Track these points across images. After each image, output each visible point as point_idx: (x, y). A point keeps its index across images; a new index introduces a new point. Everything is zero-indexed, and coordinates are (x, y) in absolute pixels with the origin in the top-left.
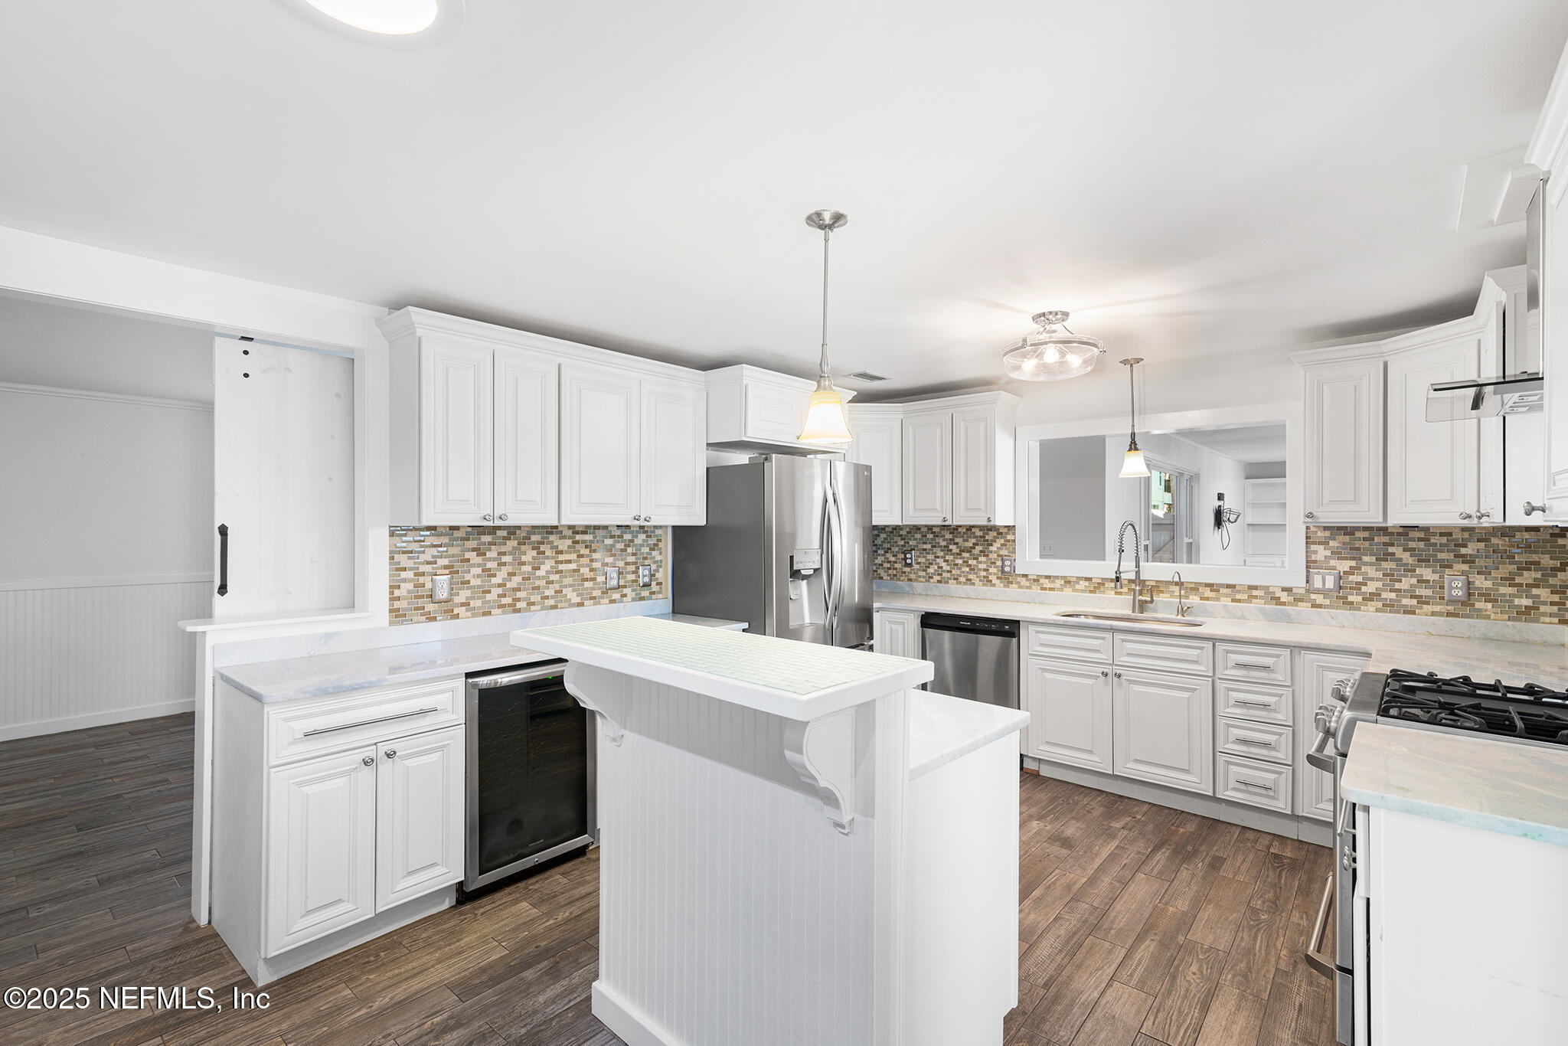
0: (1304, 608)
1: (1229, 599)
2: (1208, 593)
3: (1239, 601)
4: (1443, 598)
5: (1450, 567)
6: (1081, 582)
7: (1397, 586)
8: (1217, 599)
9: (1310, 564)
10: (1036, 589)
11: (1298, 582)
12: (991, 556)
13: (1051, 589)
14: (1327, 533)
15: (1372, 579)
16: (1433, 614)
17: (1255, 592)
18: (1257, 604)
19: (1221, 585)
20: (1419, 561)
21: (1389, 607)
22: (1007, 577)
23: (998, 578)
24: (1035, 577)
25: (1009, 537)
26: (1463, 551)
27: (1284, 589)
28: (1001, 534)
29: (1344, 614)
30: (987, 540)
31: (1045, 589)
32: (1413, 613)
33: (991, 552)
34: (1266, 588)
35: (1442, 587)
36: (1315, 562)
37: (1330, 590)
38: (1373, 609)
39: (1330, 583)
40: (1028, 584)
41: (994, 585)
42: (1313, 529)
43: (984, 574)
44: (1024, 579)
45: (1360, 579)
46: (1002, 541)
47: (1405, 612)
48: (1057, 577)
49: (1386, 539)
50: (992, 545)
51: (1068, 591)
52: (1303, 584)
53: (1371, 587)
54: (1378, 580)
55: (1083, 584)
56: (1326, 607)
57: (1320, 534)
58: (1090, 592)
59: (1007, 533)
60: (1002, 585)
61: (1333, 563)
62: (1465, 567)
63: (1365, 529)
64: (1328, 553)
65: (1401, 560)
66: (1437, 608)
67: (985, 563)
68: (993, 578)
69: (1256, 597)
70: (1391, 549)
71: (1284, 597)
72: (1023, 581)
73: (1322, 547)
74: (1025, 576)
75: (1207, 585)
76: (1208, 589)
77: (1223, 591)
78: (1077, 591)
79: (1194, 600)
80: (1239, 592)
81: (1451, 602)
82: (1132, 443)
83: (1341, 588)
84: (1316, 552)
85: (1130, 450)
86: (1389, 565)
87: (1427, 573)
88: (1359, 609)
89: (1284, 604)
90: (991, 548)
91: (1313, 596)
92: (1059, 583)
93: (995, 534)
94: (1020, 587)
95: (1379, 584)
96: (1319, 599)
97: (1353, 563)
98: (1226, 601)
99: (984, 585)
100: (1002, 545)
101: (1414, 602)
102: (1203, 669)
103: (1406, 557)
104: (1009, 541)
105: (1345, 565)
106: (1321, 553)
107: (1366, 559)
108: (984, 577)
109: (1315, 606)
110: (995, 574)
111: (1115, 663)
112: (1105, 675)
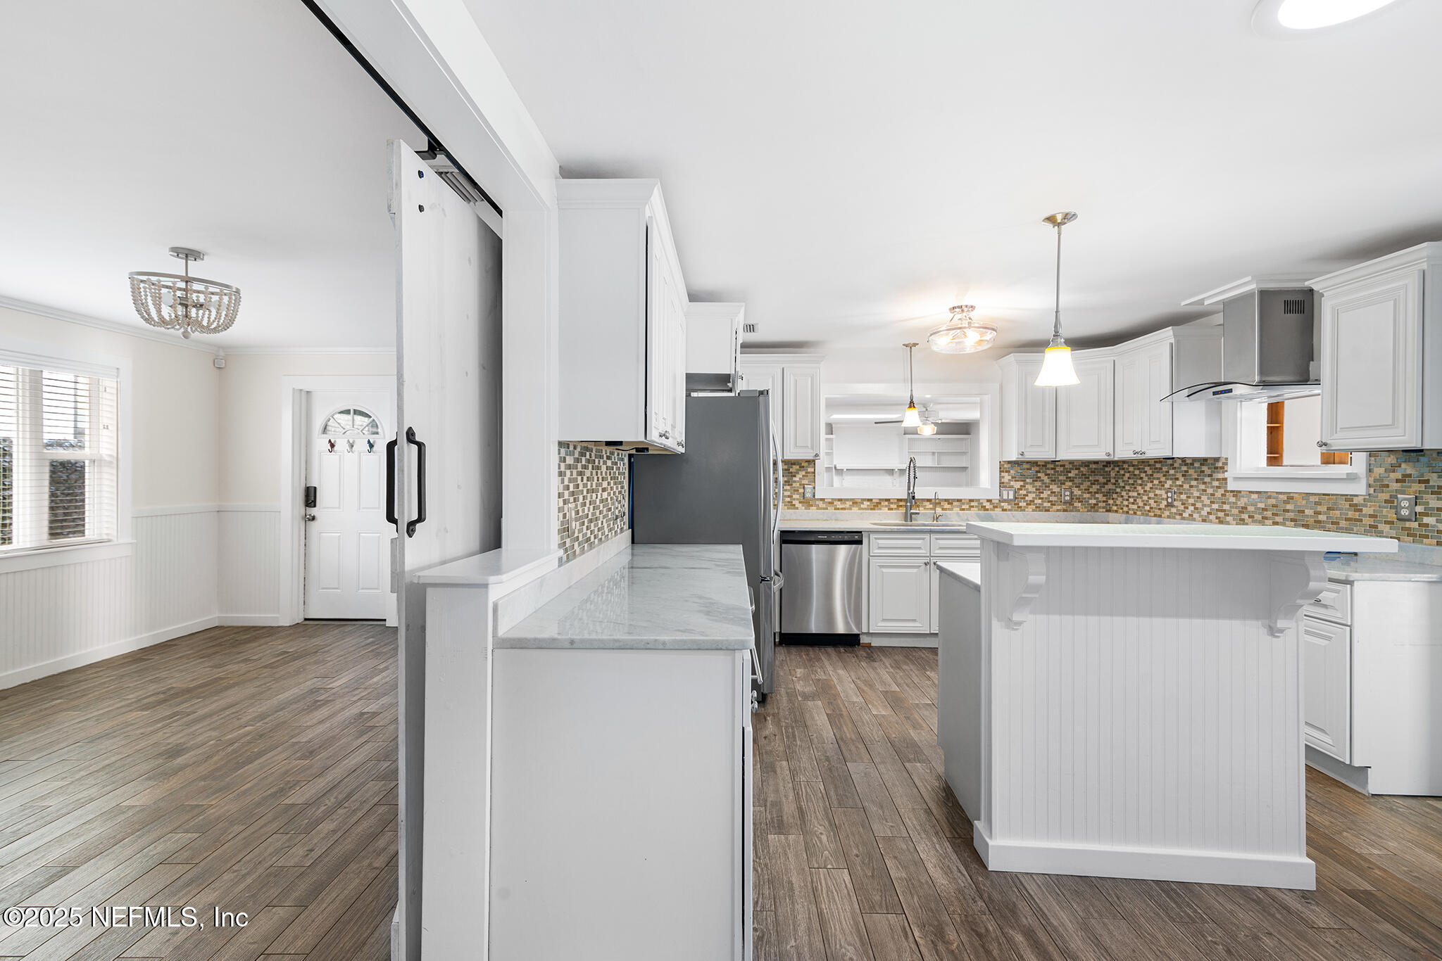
0: (998, 511)
1: (959, 509)
2: (946, 506)
3: (963, 510)
4: (1061, 502)
5: (1064, 484)
6: (865, 503)
7: (1042, 496)
8: (951, 509)
9: (1002, 485)
10: (831, 510)
11: (995, 496)
12: (794, 485)
13: (842, 509)
14: (1009, 465)
15: (1030, 492)
16: (1058, 510)
17: (972, 504)
18: (974, 511)
19: (954, 500)
20: (1052, 481)
21: (1038, 508)
22: (808, 503)
23: (800, 503)
24: (830, 501)
25: (809, 470)
26: (1070, 475)
27: (988, 501)
28: (803, 467)
29: (1019, 514)
30: (792, 473)
31: (838, 509)
32: (1049, 511)
33: (795, 482)
34: (978, 500)
35: (1061, 496)
36: (1003, 483)
37: (1011, 500)
38: (1031, 510)
39: (1011, 497)
40: (824, 506)
41: (797, 508)
42: (1002, 463)
43: (789, 499)
44: (821, 502)
45: (1025, 492)
46: (804, 473)
47: (1046, 511)
48: (847, 500)
49: (1037, 469)
50: (795, 476)
51: (855, 509)
52: (998, 498)
53: (1030, 498)
54: (1034, 492)
55: (866, 503)
56: (1010, 510)
57: (1005, 466)
58: (871, 509)
59: (807, 467)
60: (804, 508)
61: (1012, 483)
62: (1070, 484)
63: (1028, 462)
64: (1010, 478)
65: (1043, 480)
66: (1059, 508)
67: (789, 490)
68: (796, 503)
69: (973, 507)
70: (1039, 475)
71: (988, 505)
72: (821, 504)
73: (1007, 474)
74: (823, 500)
75: (946, 500)
76: (946, 503)
77: (955, 503)
78: (863, 509)
79: (939, 510)
80: (964, 504)
81: (1065, 503)
82: (911, 402)
83: (1016, 498)
84: (1003, 477)
85: (910, 407)
86: (1038, 484)
87: (1055, 488)
88: (1024, 510)
89: (987, 510)
90: (794, 479)
91: (1002, 504)
92: (848, 504)
93: (798, 467)
94: (819, 508)
95: (1034, 495)
96: (1005, 505)
97: (1022, 483)
98: (956, 510)
99: (788, 508)
100: (803, 476)
101: (1049, 504)
103: (1046, 479)
104: (809, 473)
105: (1017, 485)
106: (1007, 477)
107: (1028, 480)
108: (789, 502)
109: (1004, 510)
110: (797, 499)
111: (932, 555)
112: (926, 564)
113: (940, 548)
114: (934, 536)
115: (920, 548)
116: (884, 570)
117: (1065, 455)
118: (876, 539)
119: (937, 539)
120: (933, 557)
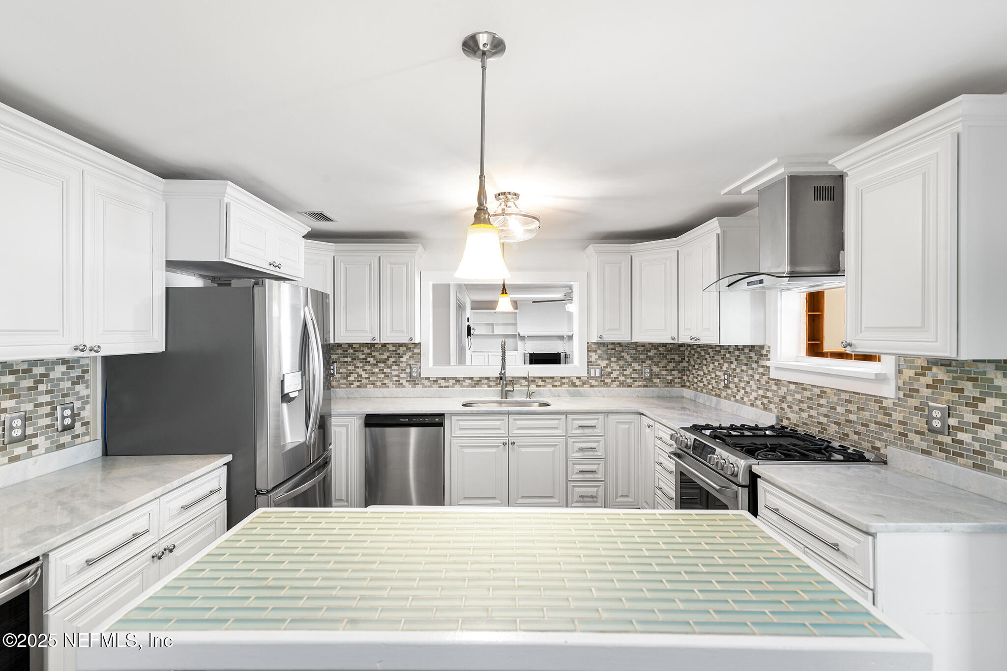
0: (586, 387)
1: (551, 385)
2: (540, 383)
3: (556, 386)
4: (642, 378)
5: (645, 362)
6: (466, 380)
7: (625, 373)
8: (545, 386)
9: (589, 363)
10: (435, 388)
11: (584, 374)
12: (402, 365)
13: (446, 387)
14: (596, 346)
15: (615, 370)
16: (639, 386)
17: (564, 381)
18: (565, 388)
19: (547, 378)
20: (633, 360)
21: (622, 384)
22: (414, 381)
23: (407, 381)
24: (435, 379)
25: (415, 351)
26: (649, 354)
27: (578, 378)
28: (410, 348)
29: (603, 390)
30: (399, 354)
31: (442, 387)
32: (631, 386)
33: (402, 362)
34: (569, 378)
35: (642, 373)
36: (591, 362)
37: (598, 377)
38: (615, 386)
39: (598, 374)
40: (429, 384)
41: (404, 387)
42: (590, 344)
43: (396, 378)
44: (427, 381)
45: (610, 370)
46: (410, 354)
47: (629, 386)
48: (450, 378)
49: (620, 349)
50: (402, 357)
51: (458, 388)
52: (587, 375)
53: (614, 375)
54: (618, 370)
55: (468, 381)
56: (597, 386)
57: (593, 346)
58: (472, 387)
59: (414, 348)
60: (410, 386)
61: (599, 362)
62: (650, 362)
63: (612, 344)
64: (597, 356)
65: (626, 359)
66: (640, 383)
67: (397, 370)
68: (403, 381)
69: (564, 383)
70: (623, 354)
71: (577, 382)
72: (426, 382)
73: (594, 353)
74: (428, 378)
75: (540, 378)
76: (540, 380)
77: (548, 381)
78: (464, 386)
79: (533, 387)
80: (556, 381)
81: (646, 379)
82: (503, 289)
83: (602, 375)
84: (591, 356)
85: (503, 293)
86: (622, 362)
87: (636, 366)
88: (610, 387)
89: (577, 386)
90: (402, 359)
91: (590, 381)
92: (451, 382)
93: (404, 349)
94: (424, 386)
95: (618, 373)
96: (593, 382)
97: (607, 362)
98: (549, 387)
99: (396, 387)
100: (410, 357)
101: (632, 381)
102: (561, 432)
103: (628, 358)
104: (416, 353)
105: (603, 363)
106: (594, 356)
107: (613, 359)
108: (396, 381)
109: (592, 386)
110: (404, 378)
111: (510, 435)
112: (504, 444)
113: (519, 429)
114: (512, 417)
115: (499, 429)
116: (466, 450)
117: (639, 338)
118: (457, 420)
119: (515, 420)
120: (510, 437)
